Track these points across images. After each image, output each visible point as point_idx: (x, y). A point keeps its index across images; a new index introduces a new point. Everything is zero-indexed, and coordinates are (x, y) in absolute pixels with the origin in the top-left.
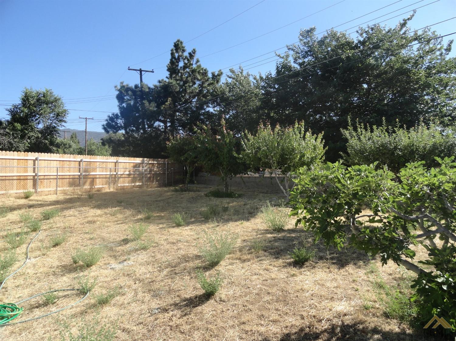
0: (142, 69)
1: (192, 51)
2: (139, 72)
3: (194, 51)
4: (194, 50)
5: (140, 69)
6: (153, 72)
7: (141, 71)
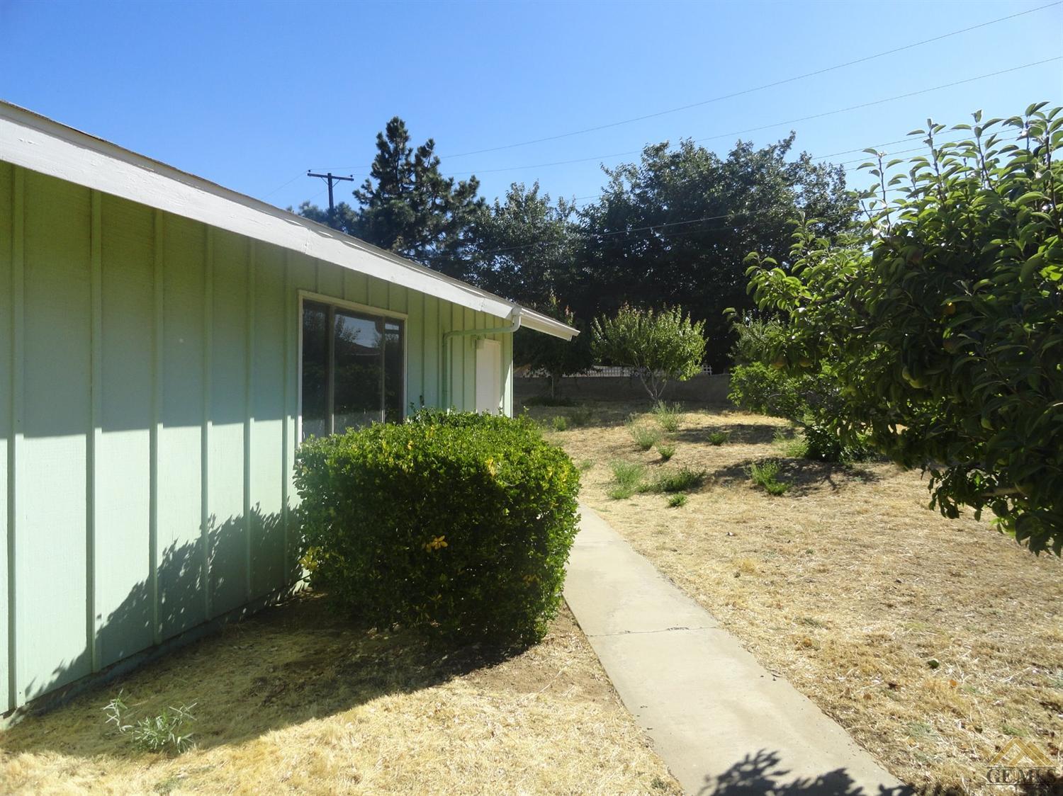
0: (333, 175)
1: (428, 145)
2: (326, 179)
3: (431, 144)
4: (431, 141)
5: (329, 174)
6: (352, 180)
7: (330, 177)
